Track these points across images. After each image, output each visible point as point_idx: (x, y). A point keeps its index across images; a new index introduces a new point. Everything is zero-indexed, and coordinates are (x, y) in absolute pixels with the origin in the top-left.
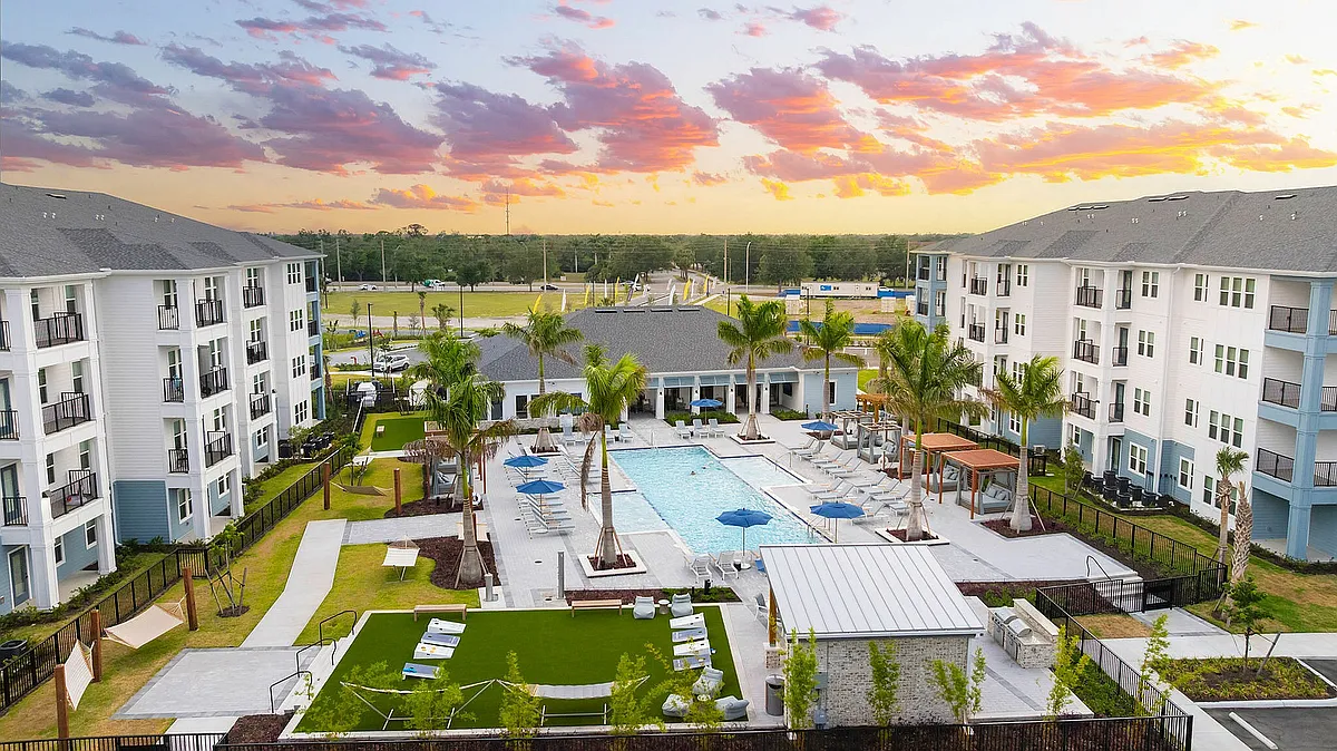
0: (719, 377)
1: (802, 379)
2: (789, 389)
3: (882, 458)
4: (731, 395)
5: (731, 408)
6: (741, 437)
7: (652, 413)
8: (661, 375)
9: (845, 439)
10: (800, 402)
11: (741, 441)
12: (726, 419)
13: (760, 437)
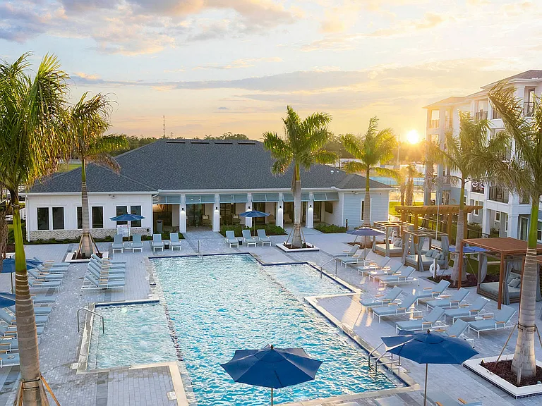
0: (269, 195)
1: (342, 197)
2: (330, 208)
3: (433, 265)
4: (280, 211)
5: (280, 222)
6: (286, 246)
7: (208, 226)
8: (217, 193)
9: (388, 247)
10: (340, 217)
11: (287, 249)
12: (273, 231)
13: (305, 246)
